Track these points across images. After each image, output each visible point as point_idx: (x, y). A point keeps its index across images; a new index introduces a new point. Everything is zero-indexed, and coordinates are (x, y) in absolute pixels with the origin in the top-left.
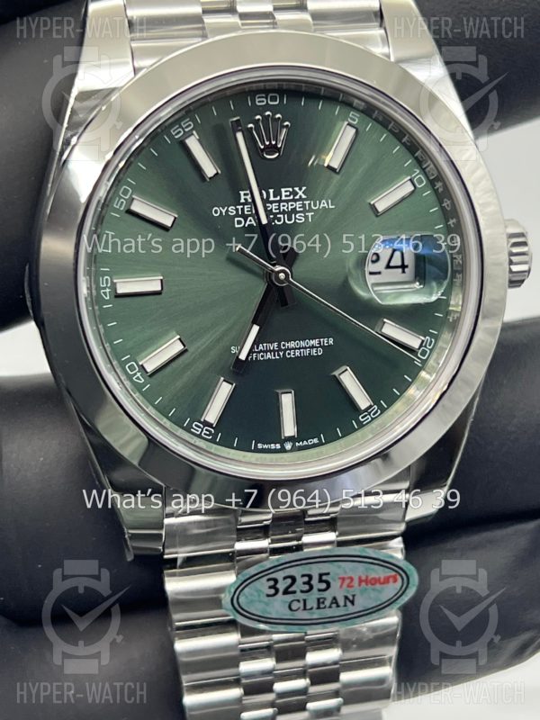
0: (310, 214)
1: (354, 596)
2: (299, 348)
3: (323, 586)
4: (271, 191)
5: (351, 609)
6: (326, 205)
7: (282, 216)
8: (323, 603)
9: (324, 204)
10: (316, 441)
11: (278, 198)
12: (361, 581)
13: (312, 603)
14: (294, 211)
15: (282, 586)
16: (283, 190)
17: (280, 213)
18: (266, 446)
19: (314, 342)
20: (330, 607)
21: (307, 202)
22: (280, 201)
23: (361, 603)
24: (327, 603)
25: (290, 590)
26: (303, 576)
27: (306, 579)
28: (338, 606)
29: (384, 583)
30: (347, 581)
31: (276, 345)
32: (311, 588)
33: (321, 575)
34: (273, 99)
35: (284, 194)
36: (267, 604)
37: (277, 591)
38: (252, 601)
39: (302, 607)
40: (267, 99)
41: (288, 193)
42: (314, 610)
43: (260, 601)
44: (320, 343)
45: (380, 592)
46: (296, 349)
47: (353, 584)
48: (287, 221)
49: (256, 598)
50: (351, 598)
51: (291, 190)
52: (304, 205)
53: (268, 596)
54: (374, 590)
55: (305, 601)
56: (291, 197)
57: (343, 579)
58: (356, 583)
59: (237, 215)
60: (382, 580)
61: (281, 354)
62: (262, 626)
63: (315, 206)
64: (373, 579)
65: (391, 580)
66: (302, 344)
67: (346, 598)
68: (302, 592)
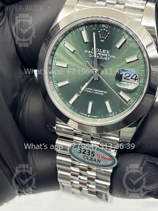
0: (109, 58)
1: (100, 160)
2: (98, 92)
3: (93, 155)
4: (100, 50)
5: (99, 164)
6: (114, 57)
7: (101, 57)
8: (92, 159)
9: (113, 56)
10: (96, 117)
11: (102, 52)
12: (102, 157)
13: (89, 158)
14: (105, 56)
15: (82, 151)
16: (103, 50)
17: (101, 56)
18: (83, 114)
19: (102, 92)
20: (94, 161)
21: (109, 55)
22: (102, 53)
23: (102, 163)
24: (93, 160)
25: (84, 153)
26: (88, 150)
27: (88, 152)
28: (96, 162)
29: (108, 160)
30: (99, 156)
31: (92, 89)
32: (89, 154)
33: (92, 152)
34: (107, 26)
35: (103, 51)
36: (78, 154)
37: (81, 152)
38: (75, 152)
39: (87, 159)
40: (105, 25)
41: (105, 51)
42: (90, 160)
43: (77, 153)
44: (103, 92)
45: (107, 162)
46: (97, 92)
47: (100, 157)
48: (102, 59)
49: (76, 152)
50: (99, 161)
51: (105, 50)
52: (108, 56)
53: (79, 152)
54: (105, 161)
55: (88, 157)
56: (105, 53)
57: (98, 155)
58: (101, 157)
59: (90, 54)
60: (108, 159)
61: (93, 92)
62: (77, 160)
63: (111, 56)
64: (105, 158)
65: (110, 160)
66: (99, 91)
67: (98, 160)
68: (87, 154)
